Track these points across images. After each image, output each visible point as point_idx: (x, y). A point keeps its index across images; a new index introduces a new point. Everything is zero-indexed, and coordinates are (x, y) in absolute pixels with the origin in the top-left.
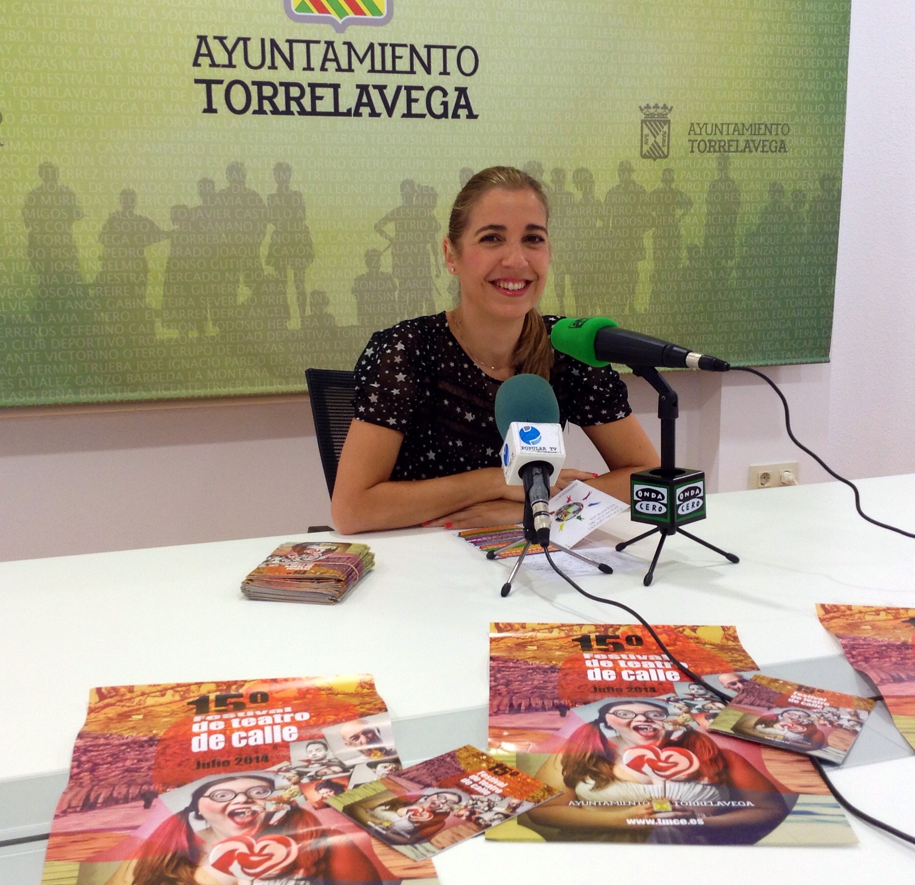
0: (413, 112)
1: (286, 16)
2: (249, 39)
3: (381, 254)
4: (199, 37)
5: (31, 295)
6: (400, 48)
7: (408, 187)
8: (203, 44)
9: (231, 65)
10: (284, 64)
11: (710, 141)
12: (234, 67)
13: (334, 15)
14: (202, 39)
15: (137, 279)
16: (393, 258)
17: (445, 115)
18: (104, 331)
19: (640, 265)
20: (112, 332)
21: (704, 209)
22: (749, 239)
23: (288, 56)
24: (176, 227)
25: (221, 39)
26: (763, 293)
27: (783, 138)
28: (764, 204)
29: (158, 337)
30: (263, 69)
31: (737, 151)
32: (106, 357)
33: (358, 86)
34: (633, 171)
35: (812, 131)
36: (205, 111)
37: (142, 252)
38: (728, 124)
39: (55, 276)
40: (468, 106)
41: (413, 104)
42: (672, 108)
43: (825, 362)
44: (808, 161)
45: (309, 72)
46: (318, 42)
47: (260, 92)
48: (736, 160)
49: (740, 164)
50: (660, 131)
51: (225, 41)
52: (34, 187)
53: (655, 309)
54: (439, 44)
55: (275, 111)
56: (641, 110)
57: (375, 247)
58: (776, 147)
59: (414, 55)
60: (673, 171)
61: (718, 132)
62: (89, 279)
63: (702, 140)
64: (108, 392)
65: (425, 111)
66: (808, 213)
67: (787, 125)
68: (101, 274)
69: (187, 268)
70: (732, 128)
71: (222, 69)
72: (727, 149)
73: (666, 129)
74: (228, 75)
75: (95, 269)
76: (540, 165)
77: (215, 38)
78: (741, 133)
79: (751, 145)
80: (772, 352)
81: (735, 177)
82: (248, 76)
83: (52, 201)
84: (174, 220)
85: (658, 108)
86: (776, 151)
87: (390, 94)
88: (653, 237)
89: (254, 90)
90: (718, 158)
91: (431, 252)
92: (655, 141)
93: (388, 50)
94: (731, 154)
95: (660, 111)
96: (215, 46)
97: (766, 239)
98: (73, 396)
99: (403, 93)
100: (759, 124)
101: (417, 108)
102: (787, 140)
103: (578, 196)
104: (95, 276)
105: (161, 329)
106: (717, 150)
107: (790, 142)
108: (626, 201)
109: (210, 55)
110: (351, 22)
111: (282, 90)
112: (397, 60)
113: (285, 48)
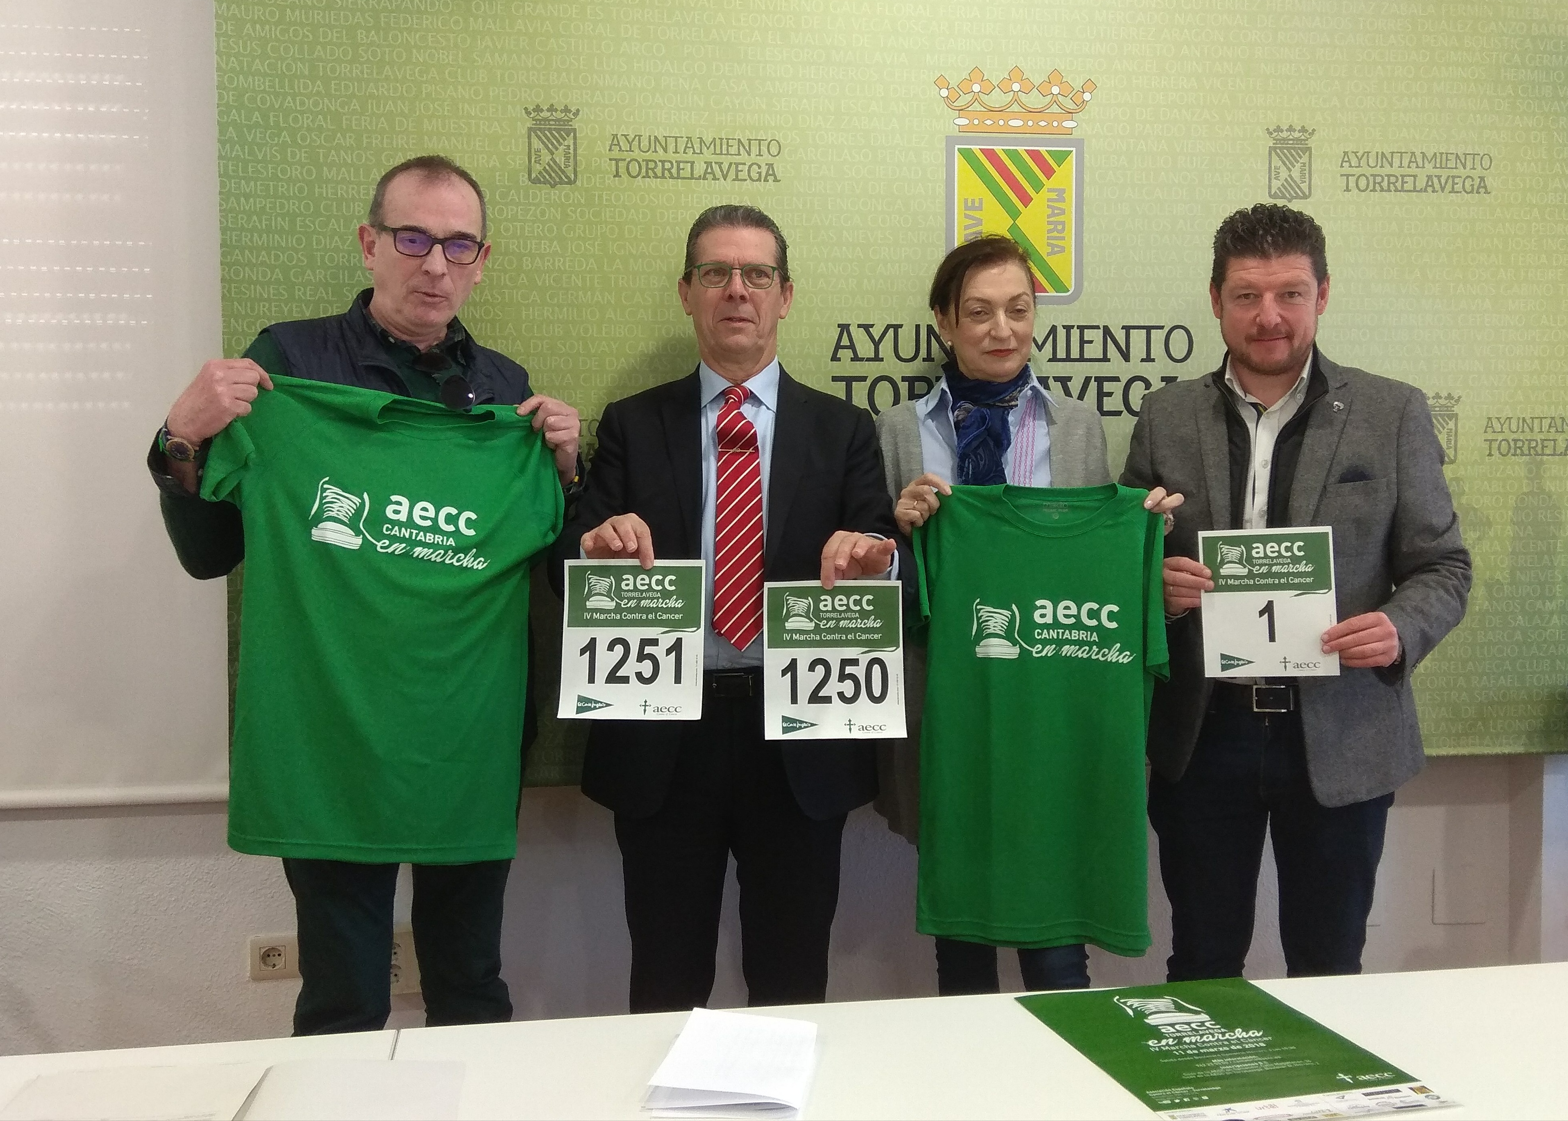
0: (1106, 408)
2: (901, 326)
4: (839, 326)
6: (1091, 331)
8: (845, 334)
9: (877, 358)
11: (1515, 441)
12: (882, 360)
14: (844, 328)
21: (1509, 531)
25: (866, 327)
30: (916, 362)
31: (1554, 454)
38: (1541, 418)
41: (1106, 399)
42: (1460, 397)
47: (911, 389)
48: (1554, 467)
49: (1559, 471)
50: (1444, 428)
51: (870, 329)
53: (1440, 668)
54: (1142, 323)
59: (1109, 339)
60: (1462, 481)
61: (1527, 429)
63: (1503, 440)
65: (1121, 407)
70: (1546, 423)
71: (866, 363)
72: (1539, 449)
73: (1451, 424)
74: (873, 370)
77: (859, 326)
78: (1560, 429)
81: (1553, 489)
82: (898, 371)
85: (1440, 398)
87: (1075, 387)
89: (903, 387)
90: (1528, 464)
93: (1075, 333)
94: (1545, 457)
95: (1442, 402)
96: (859, 336)
99: (1093, 386)
101: (1111, 404)
106: (1527, 452)
109: (852, 347)
112: (1086, 345)
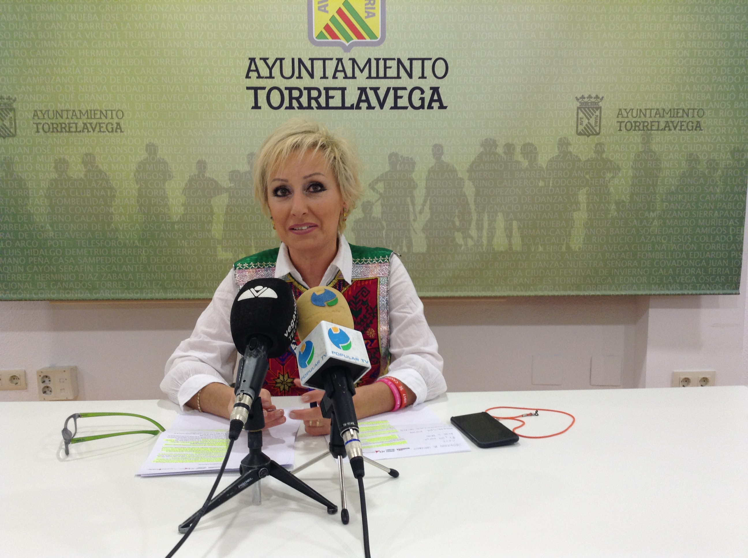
0: (399, 105)
1: (309, 42)
2: (284, 59)
3: (373, 204)
4: (250, 59)
5: (138, 227)
6: (390, 61)
7: (393, 158)
8: (253, 63)
9: (271, 77)
10: (307, 75)
11: (635, 122)
12: (274, 78)
13: (343, 40)
14: (252, 60)
15: (206, 218)
16: (382, 207)
17: (422, 107)
18: (184, 253)
19: (576, 215)
20: (189, 253)
22: (669, 196)
23: (310, 69)
24: (232, 185)
25: (265, 60)
26: (681, 238)
27: (699, 120)
28: (682, 170)
29: (219, 258)
30: (292, 78)
31: (658, 130)
32: (185, 270)
33: (359, 89)
34: (570, 144)
35: (724, 114)
36: (253, 108)
37: (210, 202)
38: (651, 110)
39: (153, 216)
40: (440, 100)
41: (399, 100)
42: (603, 97)
43: (736, 294)
44: (721, 137)
45: (324, 80)
46: (331, 59)
47: (290, 94)
49: (661, 139)
50: (593, 115)
51: (267, 61)
52: (142, 159)
53: (587, 248)
54: (419, 57)
55: (301, 107)
56: (577, 99)
57: (369, 200)
58: (692, 126)
59: (400, 66)
60: (604, 144)
61: (642, 115)
62: (176, 218)
63: (628, 122)
64: (186, 293)
65: (407, 104)
66: (721, 177)
67: (703, 110)
68: (183, 215)
69: (239, 212)
70: (654, 112)
71: (265, 79)
73: (598, 113)
74: (269, 84)
75: (179, 211)
76: (495, 141)
77: (261, 59)
78: (662, 115)
79: (671, 125)
80: (689, 284)
81: (657, 149)
82: (283, 84)
83: (153, 166)
84: (231, 180)
85: (592, 98)
86: (692, 130)
87: (382, 93)
88: (586, 194)
89: (286, 93)
90: (642, 135)
91: (410, 203)
92: (589, 123)
93: (381, 63)
95: (593, 100)
96: (261, 65)
97: (684, 198)
98: (163, 295)
99: (392, 92)
100: (677, 109)
101: (401, 103)
102: (702, 121)
103: (525, 163)
104: (179, 216)
105: (221, 251)
106: (642, 128)
107: (705, 123)
108: (564, 167)
109: (257, 70)
110: (355, 44)
111: (305, 93)
112: (387, 69)
113: (308, 64)
